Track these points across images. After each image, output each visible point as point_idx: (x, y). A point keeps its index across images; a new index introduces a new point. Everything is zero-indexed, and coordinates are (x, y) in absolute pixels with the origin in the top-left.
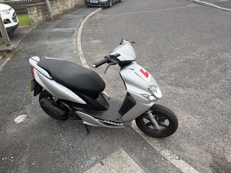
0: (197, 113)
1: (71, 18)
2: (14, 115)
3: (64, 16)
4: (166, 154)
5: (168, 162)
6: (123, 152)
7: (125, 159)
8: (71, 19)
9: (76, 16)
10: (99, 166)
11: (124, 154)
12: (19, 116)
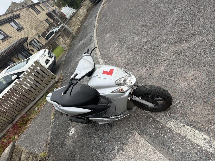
0: (202, 65)
1: (87, 24)
2: (68, 130)
3: (82, 27)
4: (172, 124)
5: (174, 132)
6: (137, 134)
7: (139, 141)
8: (87, 26)
9: (90, 21)
10: (121, 153)
11: (138, 137)
12: (71, 130)
